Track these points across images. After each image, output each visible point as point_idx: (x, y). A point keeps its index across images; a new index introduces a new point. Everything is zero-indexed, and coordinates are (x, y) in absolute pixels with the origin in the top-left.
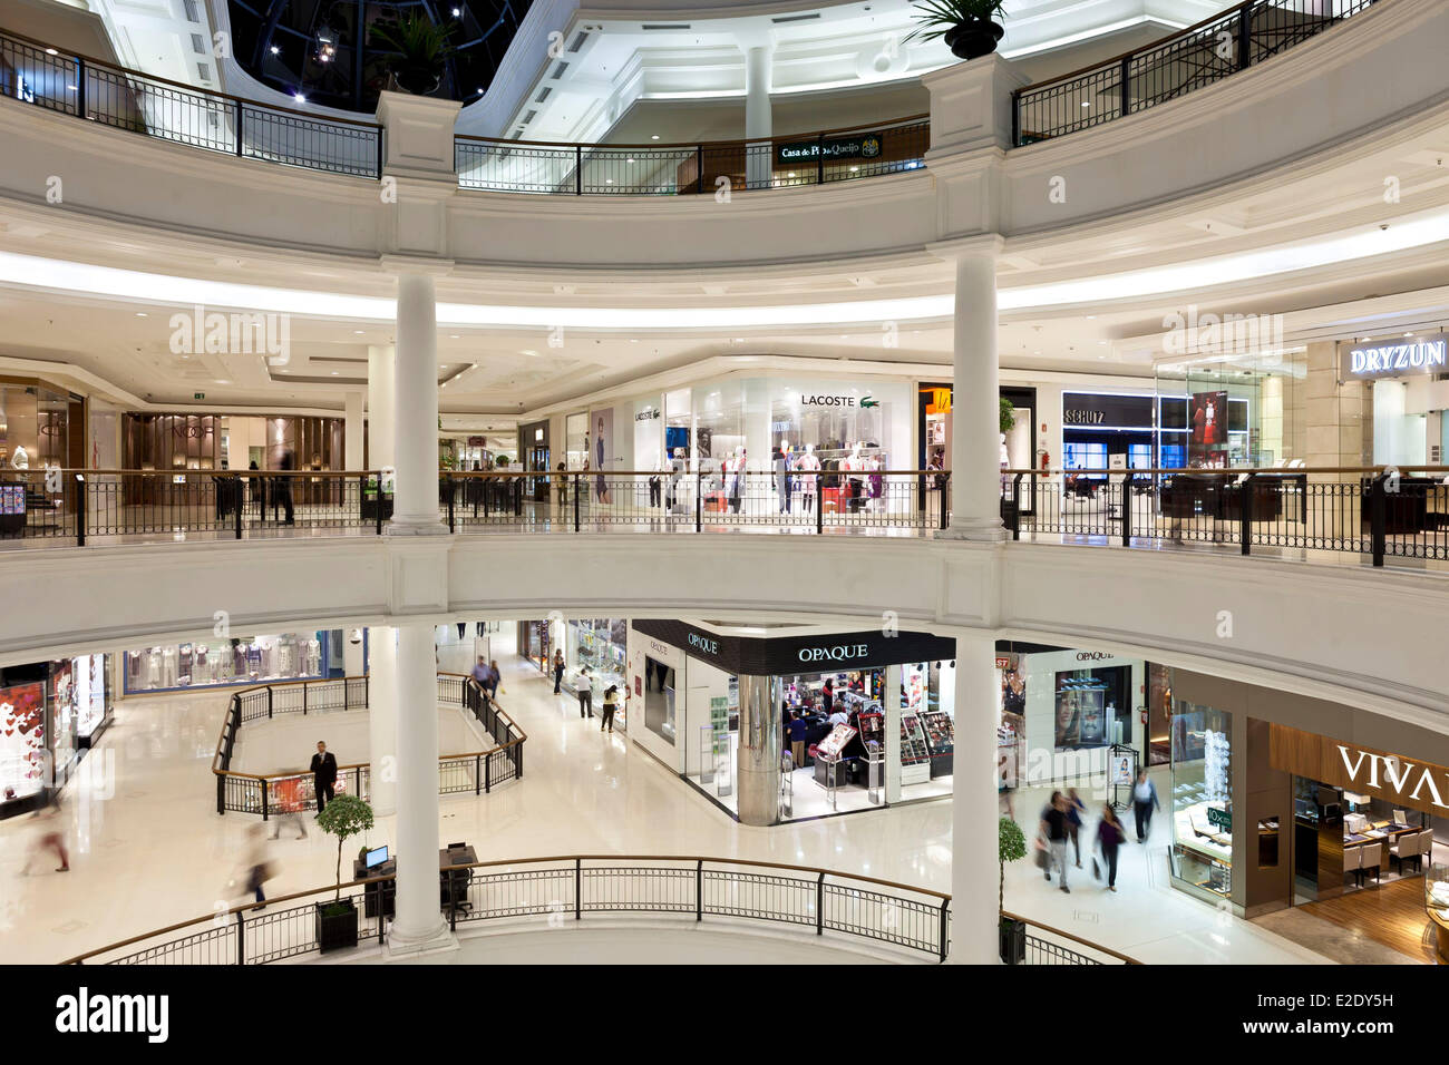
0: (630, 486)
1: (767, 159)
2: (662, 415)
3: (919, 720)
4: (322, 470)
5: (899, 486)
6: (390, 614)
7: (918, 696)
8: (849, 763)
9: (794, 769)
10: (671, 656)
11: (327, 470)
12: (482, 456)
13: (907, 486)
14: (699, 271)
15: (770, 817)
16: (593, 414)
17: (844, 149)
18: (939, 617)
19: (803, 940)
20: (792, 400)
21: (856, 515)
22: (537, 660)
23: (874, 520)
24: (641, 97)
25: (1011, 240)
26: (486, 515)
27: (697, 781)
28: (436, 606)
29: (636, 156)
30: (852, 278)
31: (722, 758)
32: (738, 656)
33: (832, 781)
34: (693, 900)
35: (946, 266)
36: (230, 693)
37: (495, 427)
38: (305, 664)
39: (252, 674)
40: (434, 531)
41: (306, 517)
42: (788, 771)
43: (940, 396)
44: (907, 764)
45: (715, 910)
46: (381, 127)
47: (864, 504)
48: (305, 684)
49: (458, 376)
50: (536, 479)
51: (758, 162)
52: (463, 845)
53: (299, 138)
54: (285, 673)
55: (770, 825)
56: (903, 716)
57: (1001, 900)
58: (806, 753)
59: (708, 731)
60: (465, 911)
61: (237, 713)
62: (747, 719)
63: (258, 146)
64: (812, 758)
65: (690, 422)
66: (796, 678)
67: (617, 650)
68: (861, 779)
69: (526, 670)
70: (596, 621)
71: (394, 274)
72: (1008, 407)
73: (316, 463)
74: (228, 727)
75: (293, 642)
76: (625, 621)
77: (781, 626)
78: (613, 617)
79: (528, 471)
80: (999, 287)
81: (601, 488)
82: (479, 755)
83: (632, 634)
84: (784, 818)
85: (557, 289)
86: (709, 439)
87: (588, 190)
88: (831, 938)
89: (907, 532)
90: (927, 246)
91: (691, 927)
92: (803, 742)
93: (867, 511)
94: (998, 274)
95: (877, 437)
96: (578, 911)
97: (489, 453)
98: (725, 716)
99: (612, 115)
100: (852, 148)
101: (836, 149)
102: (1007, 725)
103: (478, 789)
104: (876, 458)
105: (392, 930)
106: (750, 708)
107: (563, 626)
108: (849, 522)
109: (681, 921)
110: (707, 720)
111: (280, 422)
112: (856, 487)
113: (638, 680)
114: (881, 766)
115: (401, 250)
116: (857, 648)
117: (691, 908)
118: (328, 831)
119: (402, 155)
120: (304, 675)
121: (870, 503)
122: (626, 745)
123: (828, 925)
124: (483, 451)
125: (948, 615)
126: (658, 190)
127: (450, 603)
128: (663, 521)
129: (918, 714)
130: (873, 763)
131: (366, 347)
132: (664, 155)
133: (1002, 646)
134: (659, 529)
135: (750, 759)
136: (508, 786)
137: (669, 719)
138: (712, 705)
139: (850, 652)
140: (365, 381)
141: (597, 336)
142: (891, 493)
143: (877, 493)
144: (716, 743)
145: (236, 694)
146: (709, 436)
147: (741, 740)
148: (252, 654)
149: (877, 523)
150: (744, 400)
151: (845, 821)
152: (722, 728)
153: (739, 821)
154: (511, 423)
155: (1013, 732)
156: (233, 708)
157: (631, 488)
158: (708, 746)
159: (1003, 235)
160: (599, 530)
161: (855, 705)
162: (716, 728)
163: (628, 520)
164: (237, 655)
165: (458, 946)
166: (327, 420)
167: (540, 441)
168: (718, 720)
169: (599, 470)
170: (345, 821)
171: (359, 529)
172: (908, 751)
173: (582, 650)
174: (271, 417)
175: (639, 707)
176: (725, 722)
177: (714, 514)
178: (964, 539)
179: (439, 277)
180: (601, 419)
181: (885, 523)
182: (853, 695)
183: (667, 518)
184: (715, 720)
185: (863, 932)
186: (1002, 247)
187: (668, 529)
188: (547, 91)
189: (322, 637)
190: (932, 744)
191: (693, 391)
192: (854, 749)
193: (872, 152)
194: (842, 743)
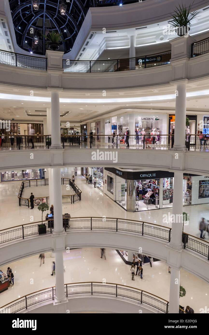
0: (104, 138)
1: (134, 62)
2: (111, 122)
3: (167, 190)
4: (39, 135)
5: (164, 138)
6: (51, 166)
7: (168, 185)
8: (151, 199)
9: (139, 200)
10: (113, 175)
11: (40, 135)
12: (74, 132)
13: (165, 138)
14: (117, 89)
15: (133, 210)
16: (96, 122)
17: (153, 60)
18: (170, 167)
19: (139, 236)
20: (139, 119)
21: (154, 145)
22: (85, 176)
23: (158, 146)
24: (105, 49)
25: (189, 80)
26: (72, 145)
27: (118, 202)
28: (61, 164)
29: (105, 63)
30: (152, 90)
31: (124, 197)
32: (127, 176)
33: (147, 203)
34: (116, 227)
35: (174, 87)
36: (21, 182)
37: (76, 125)
38: (37, 176)
39: (26, 178)
40: (60, 148)
41: (37, 145)
42: (138, 201)
43: (174, 117)
44: (164, 200)
45: (120, 229)
46: (46, 58)
47: (156, 142)
48: (37, 180)
49: (67, 114)
50: (84, 137)
51: (132, 63)
52: (68, 214)
53: (31, 62)
54: (33, 178)
55: (133, 212)
56: (164, 189)
57: (183, 230)
58: (142, 197)
59: (120, 192)
60: (68, 227)
61: (23, 186)
62: (128, 189)
63: (24, 64)
64: (143, 198)
65: (117, 124)
66: (140, 181)
67: (101, 174)
68: (154, 203)
69: (83, 178)
70: (97, 168)
71: (50, 92)
72: (188, 120)
73: (38, 134)
74: (21, 189)
75: (34, 171)
76: (103, 168)
77: (136, 169)
78: (101, 167)
79: (83, 135)
80: (187, 92)
81: (98, 139)
82: (72, 196)
83: (104, 171)
84: (136, 211)
85: (86, 94)
86: (122, 128)
87: (92, 71)
88: (145, 236)
89: (165, 149)
90: (170, 82)
91: (115, 232)
92: (142, 195)
93: (156, 144)
94: (187, 88)
95: (159, 127)
96: (91, 228)
97: (75, 131)
98: (124, 188)
99: (99, 53)
100: (154, 59)
101: (150, 60)
102: (188, 192)
103: (72, 203)
104: (159, 132)
105: (53, 231)
106: (129, 187)
107: (90, 169)
108: (152, 146)
109: (113, 231)
110: (120, 189)
111: (30, 125)
112: (154, 138)
113: (106, 180)
114: (158, 200)
115: (51, 86)
116: (153, 174)
117: (115, 229)
118: (40, 210)
119: (51, 65)
120: (37, 178)
121: (157, 142)
122: (103, 194)
123: (145, 233)
124: (74, 131)
125: (172, 167)
126: (110, 71)
127: (63, 163)
128: (111, 146)
129: (167, 189)
130: (157, 200)
131: (46, 108)
132: (111, 62)
133: (185, 174)
134: (110, 148)
135: (129, 198)
136: (78, 202)
137: (112, 189)
138: (122, 186)
139: (152, 175)
140: (46, 116)
141: (96, 105)
142: (162, 140)
143: (159, 140)
144: (122, 194)
145: (23, 182)
146: (122, 127)
147: (127, 194)
148: (26, 174)
149: (159, 147)
150: (128, 119)
151: (150, 212)
152: (124, 191)
153: (127, 211)
154: (79, 125)
155: (189, 194)
156: (22, 185)
157: (104, 139)
158: (120, 195)
159: (187, 79)
160: (97, 148)
161: (154, 187)
162: (122, 191)
163: (103, 146)
164: (23, 174)
165: (66, 234)
166: (40, 124)
167: (85, 129)
168: (123, 189)
169: (97, 135)
170: (43, 208)
171: (46, 147)
172: (165, 197)
173: (94, 174)
174: (28, 124)
175: (106, 186)
176: (124, 190)
177: (122, 144)
178: (176, 150)
179: (60, 92)
180: (98, 123)
181: (160, 147)
182: (153, 185)
183: (112, 145)
184: (122, 189)
185: (152, 235)
186: (188, 82)
187: (112, 148)
188: (84, 49)
189: (40, 170)
190: (170, 196)
191: (117, 117)
192: (152, 196)
193: (159, 60)
194: (150, 195)
